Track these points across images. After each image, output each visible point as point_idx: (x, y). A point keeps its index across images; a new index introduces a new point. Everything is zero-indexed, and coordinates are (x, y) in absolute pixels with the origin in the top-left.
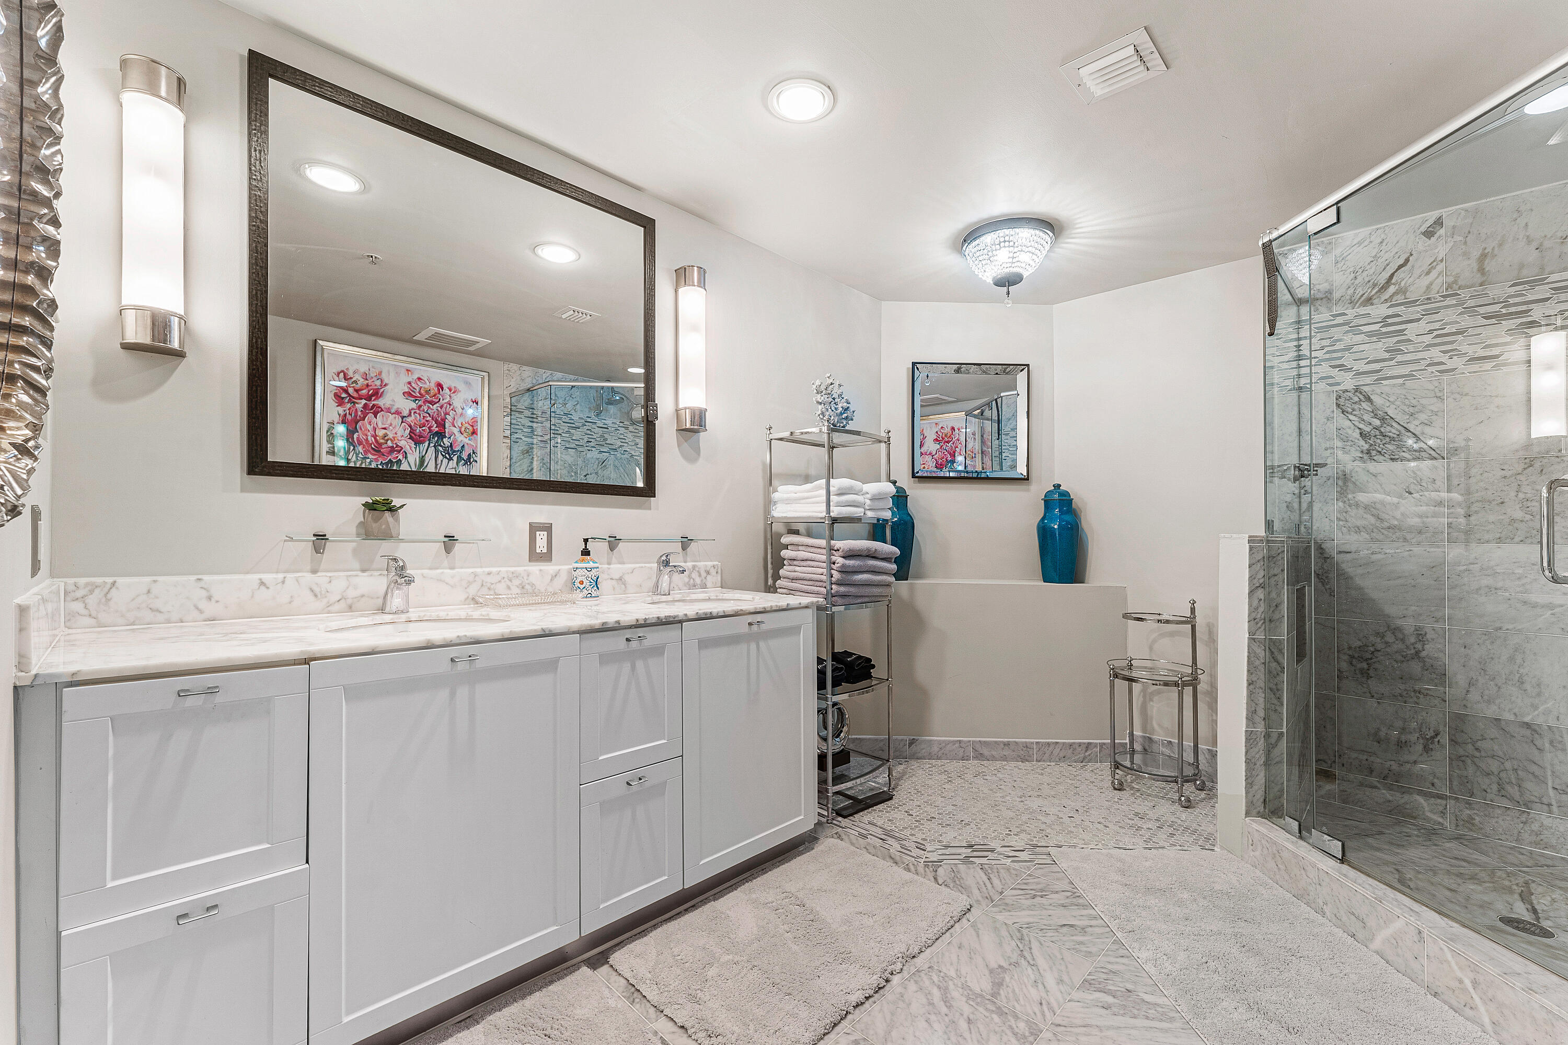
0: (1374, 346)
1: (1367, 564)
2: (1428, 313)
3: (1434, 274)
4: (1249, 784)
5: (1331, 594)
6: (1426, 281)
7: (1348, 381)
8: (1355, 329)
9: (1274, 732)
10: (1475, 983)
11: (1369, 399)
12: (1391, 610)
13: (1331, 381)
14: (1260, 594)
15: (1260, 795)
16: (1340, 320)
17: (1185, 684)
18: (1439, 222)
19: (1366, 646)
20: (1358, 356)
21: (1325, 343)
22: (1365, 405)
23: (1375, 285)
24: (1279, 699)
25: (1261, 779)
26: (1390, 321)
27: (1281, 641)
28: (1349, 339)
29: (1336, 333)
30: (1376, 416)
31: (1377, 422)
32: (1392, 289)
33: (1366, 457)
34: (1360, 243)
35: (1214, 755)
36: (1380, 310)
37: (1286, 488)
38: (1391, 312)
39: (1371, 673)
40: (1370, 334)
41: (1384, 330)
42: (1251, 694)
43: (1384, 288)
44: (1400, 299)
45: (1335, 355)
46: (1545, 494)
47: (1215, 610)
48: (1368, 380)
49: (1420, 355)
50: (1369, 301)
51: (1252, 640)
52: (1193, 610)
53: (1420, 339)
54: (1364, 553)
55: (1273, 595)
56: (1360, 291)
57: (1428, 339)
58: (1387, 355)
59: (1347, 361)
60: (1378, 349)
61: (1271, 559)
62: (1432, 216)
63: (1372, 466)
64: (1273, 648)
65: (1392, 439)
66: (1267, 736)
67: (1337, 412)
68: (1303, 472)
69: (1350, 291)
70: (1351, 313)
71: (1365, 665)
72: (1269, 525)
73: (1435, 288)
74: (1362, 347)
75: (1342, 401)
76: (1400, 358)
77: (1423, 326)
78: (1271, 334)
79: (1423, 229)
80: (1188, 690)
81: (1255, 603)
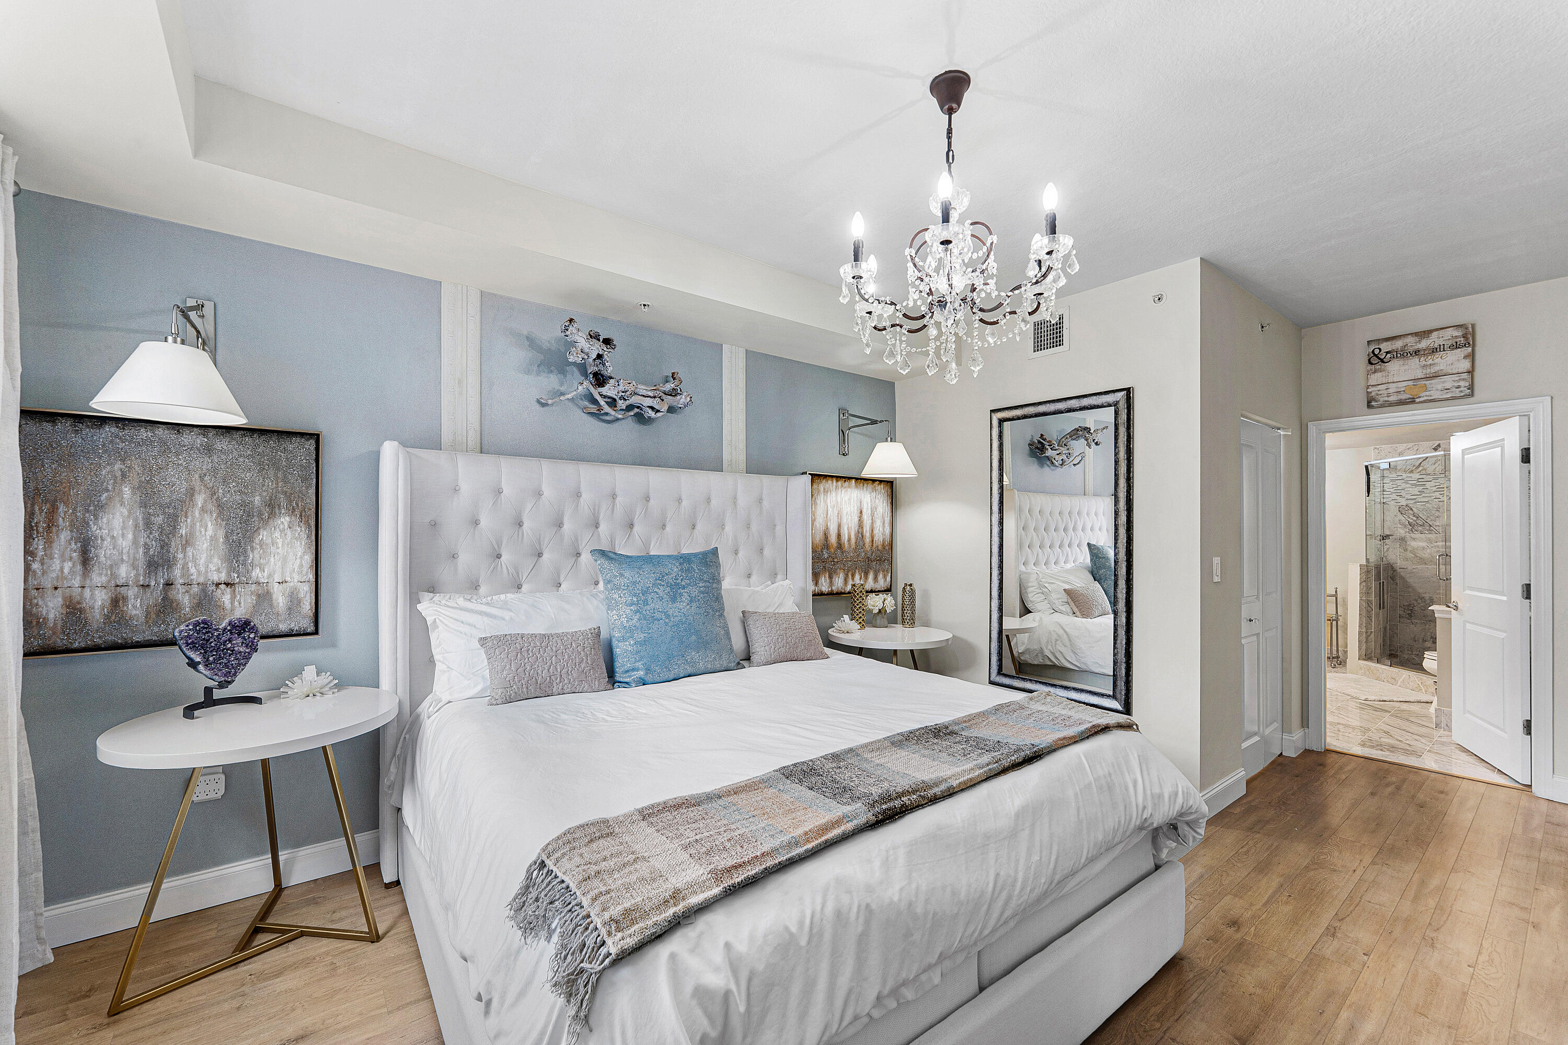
0: (1414, 489)
1: (1410, 573)
2: (1434, 479)
3: (1437, 465)
4: (1360, 649)
5: (1397, 585)
6: (1434, 467)
7: (1403, 502)
8: (1406, 482)
9: (1369, 631)
10: (1421, 683)
11: (1412, 509)
12: (1421, 591)
13: (1396, 501)
14: (1364, 584)
15: (1364, 653)
16: (1400, 478)
17: (1333, 620)
18: (1439, 445)
19: (1410, 604)
20: (1407, 492)
21: (1394, 486)
22: (1410, 511)
23: (1414, 466)
24: (1371, 620)
25: (1364, 647)
26: (1420, 480)
27: (1372, 600)
28: (1404, 486)
29: (1399, 482)
30: (1414, 516)
31: (1415, 518)
32: (1421, 468)
33: (1411, 532)
34: (1409, 449)
35: (1346, 652)
36: (1416, 476)
37: (1376, 543)
38: (1420, 477)
39: (1412, 615)
40: (1412, 485)
41: (1418, 483)
42: (1360, 618)
43: (1418, 467)
44: (1424, 472)
45: (1398, 491)
46: (1438, 558)
47: (1346, 592)
48: (1411, 502)
49: (1431, 495)
50: (1412, 472)
51: (1361, 600)
52: (1336, 592)
53: (1432, 488)
54: (1410, 568)
55: (1369, 584)
56: (1408, 468)
57: (1434, 489)
58: (1419, 493)
59: (1403, 493)
60: (1415, 491)
61: (1368, 572)
62: (1437, 443)
63: (1413, 535)
64: (1369, 603)
65: (1421, 525)
66: (1366, 632)
67: (1399, 514)
68: (1384, 538)
69: (1404, 467)
70: (1404, 475)
71: (1410, 612)
72: (1367, 560)
73: (1437, 469)
74: (1409, 489)
75: (1401, 509)
76: (1423, 495)
77: (1432, 483)
78: (1368, 496)
79: (1433, 447)
80: (1334, 623)
81: (1362, 587)
